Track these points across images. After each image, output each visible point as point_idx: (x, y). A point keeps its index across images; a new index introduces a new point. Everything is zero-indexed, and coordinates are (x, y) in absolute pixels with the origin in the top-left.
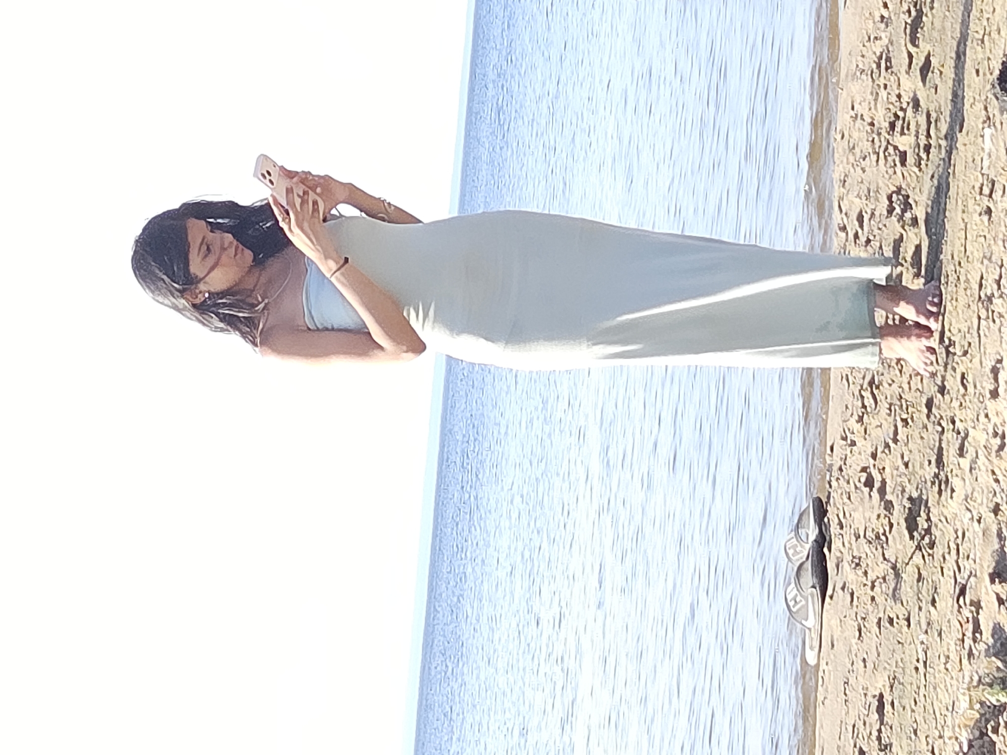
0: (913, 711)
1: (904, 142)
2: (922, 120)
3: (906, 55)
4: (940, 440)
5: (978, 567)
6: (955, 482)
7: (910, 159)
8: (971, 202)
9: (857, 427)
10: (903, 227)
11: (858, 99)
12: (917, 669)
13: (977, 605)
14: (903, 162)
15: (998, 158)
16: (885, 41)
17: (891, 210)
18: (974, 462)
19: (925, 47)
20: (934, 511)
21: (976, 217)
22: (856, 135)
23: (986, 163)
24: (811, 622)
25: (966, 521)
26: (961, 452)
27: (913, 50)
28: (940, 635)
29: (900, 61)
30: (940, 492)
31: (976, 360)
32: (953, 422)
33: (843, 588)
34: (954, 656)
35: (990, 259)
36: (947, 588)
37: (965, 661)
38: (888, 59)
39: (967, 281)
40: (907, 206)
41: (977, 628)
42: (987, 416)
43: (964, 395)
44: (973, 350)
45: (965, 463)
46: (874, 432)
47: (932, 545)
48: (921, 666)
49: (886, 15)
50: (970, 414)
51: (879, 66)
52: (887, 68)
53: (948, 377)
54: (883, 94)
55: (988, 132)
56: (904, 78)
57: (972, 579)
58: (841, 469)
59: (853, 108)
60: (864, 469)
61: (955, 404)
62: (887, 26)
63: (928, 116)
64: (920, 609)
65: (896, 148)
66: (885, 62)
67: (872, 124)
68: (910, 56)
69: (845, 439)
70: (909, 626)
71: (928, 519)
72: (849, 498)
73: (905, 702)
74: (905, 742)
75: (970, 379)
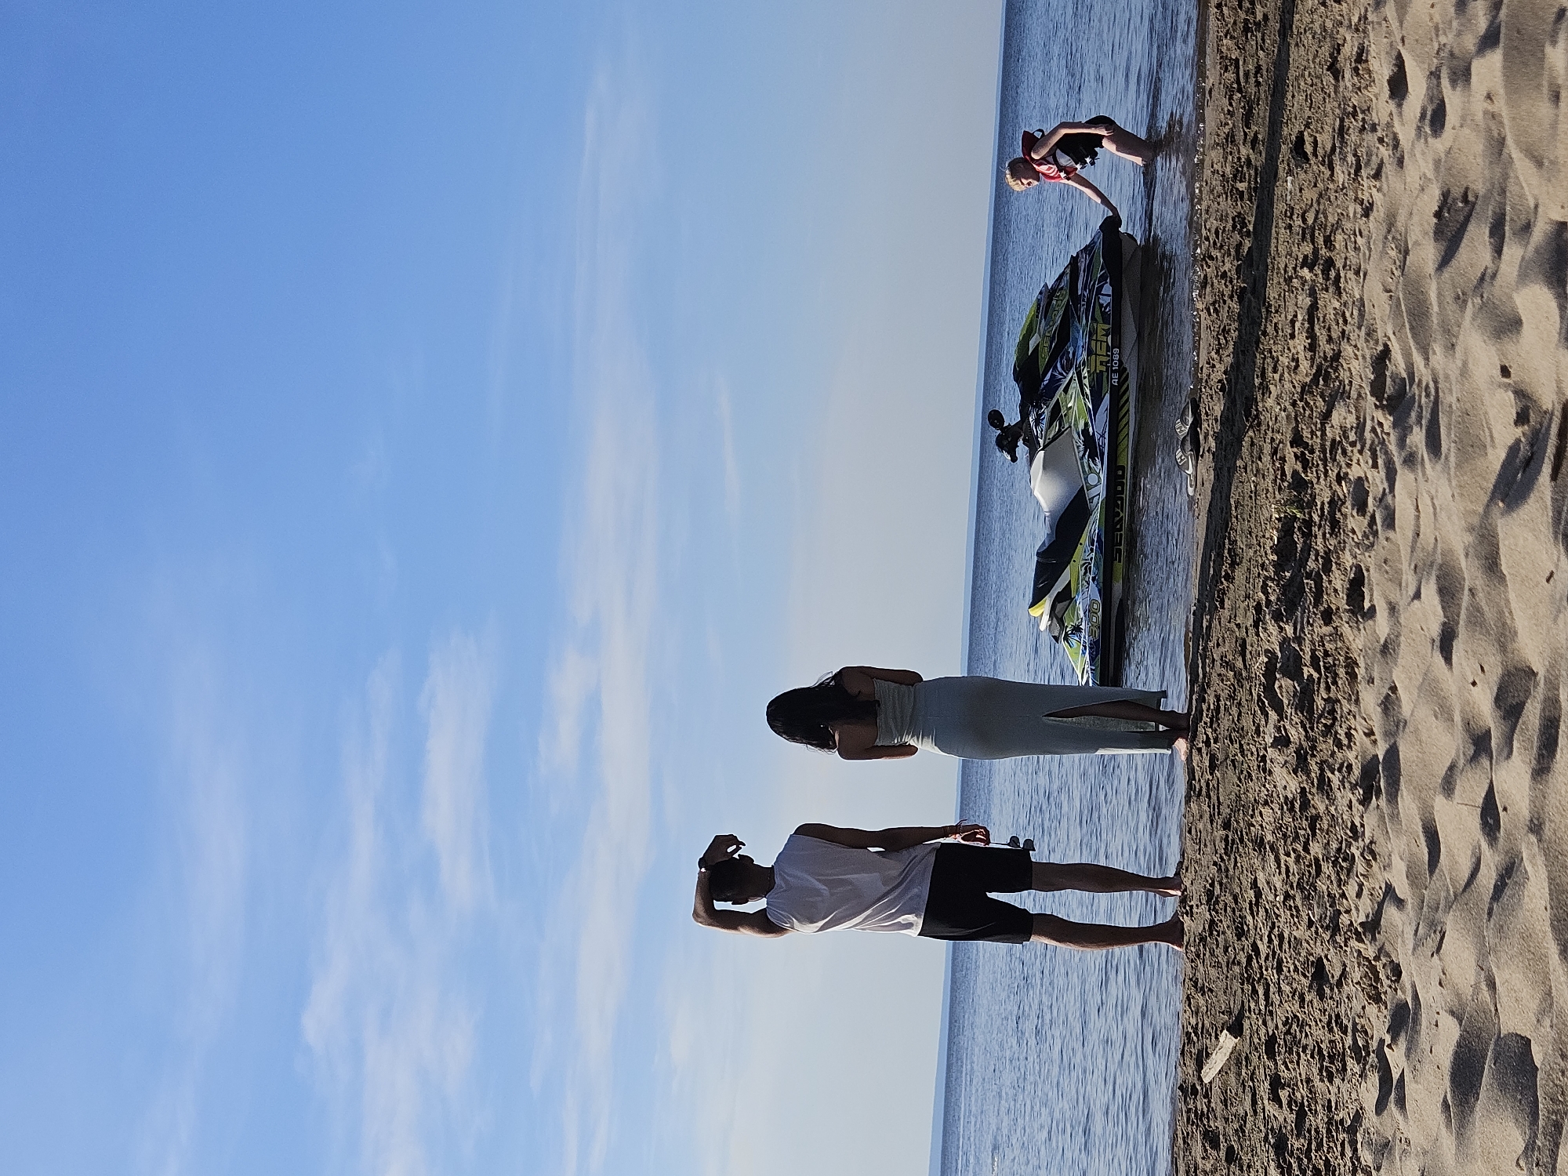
0: (1249, 521)
1: (1242, 186)
2: (1252, 172)
3: (1242, 133)
4: (1264, 363)
5: (1284, 437)
6: (1272, 388)
7: (1246, 196)
8: (1280, 221)
9: (1215, 356)
10: (1241, 237)
11: (1215, 161)
12: (1251, 497)
13: (1283, 460)
14: (1242, 199)
15: (1295, 195)
16: (1231, 125)
17: (1234, 227)
18: (1282, 375)
19: (1255, 128)
20: (1260, 404)
21: (1283, 230)
22: (1214, 183)
23: (1289, 198)
24: (1190, 471)
25: (1277, 410)
26: (1275, 371)
27: (1247, 130)
28: (1263, 478)
29: (1239, 137)
30: (1263, 394)
31: (1283, 316)
32: (1271, 353)
33: (1208, 451)
34: (1270, 489)
35: (1291, 255)
36: (1267, 449)
37: (1277, 493)
38: (1233, 136)
39: (1278, 268)
40: (1244, 225)
41: (1283, 474)
42: (1289, 349)
43: (1276, 336)
44: (1282, 310)
45: (1277, 376)
46: (1225, 359)
47: (1259, 424)
48: (1253, 495)
49: (1231, 109)
50: (1280, 348)
51: (1227, 141)
52: (1232, 142)
53: (1268, 326)
54: (1230, 158)
55: (1289, 178)
56: (1242, 147)
57: (1281, 445)
58: (1206, 381)
59: (1212, 167)
60: (1220, 381)
61: (1272, 342)
62: (1232, 117)
63: (1256, 169)
64: (1253, 462)
65: (1237, 189)
66: (1231, 138)
67: (1223, 176)
68: (1245, 134)
69: (1208, 363)
70: (1246, 472)
71: (1257, 410)
72: (1212, 398)
73: (1245, 516)
74: (1244, 540)
75: (1280, 327)
